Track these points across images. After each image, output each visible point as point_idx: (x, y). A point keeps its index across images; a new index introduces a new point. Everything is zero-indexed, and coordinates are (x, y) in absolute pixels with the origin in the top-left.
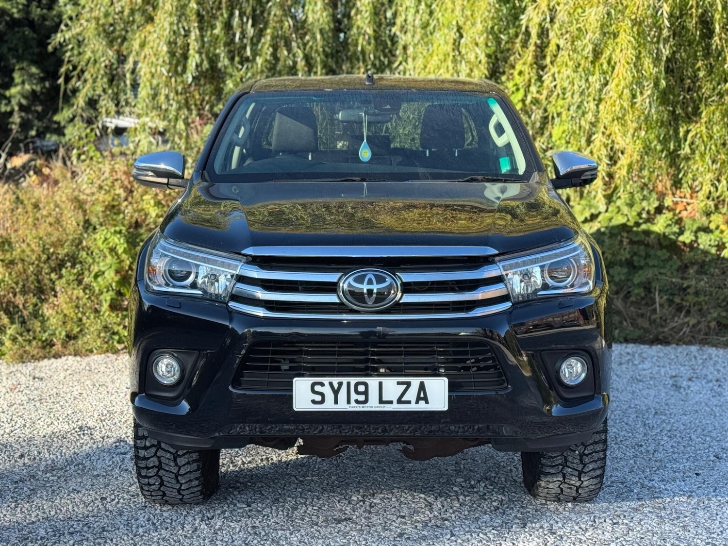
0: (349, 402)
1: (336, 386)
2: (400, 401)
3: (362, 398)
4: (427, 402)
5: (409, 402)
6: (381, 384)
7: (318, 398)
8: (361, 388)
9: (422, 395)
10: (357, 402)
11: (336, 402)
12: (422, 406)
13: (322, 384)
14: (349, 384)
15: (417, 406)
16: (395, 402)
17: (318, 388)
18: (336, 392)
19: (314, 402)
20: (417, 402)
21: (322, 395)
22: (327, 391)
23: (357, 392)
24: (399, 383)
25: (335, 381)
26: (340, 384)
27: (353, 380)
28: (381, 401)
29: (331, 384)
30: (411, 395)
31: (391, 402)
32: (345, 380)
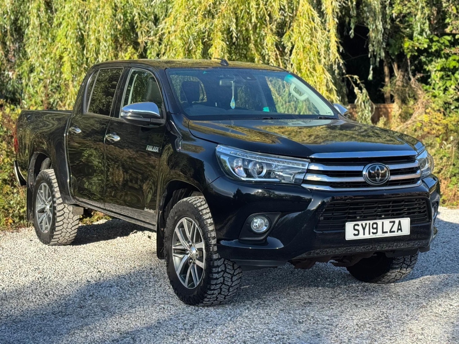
0: (369, 234)
1: (364, 226)
2: (391, 232)
3: (375, 231)
4: (402, 231)
5: (394, 232)
6: (383, 223)
7: (356, 232)
8: (375, 226)
9: (400, 228)
10: (373, 233)
11: (364, 234)
12: (399, 233)
13: (358, 225)
14: (369, 224)
15: (398, 233)
16: (389, 232)
17: (356, 227)
18: (364, 229)
19: (355, 235)
20: (397, 232)
21: (358, 230)
22: (360, 228)
23: (373, 228)
24: (390, 222)
25: (364, 223)
26: (366, 224)
27: (372, 222)
28: (383, 232)
29: (362, 224)
30: (395, 228)
31: (387, 232)
32: (368, 222)
